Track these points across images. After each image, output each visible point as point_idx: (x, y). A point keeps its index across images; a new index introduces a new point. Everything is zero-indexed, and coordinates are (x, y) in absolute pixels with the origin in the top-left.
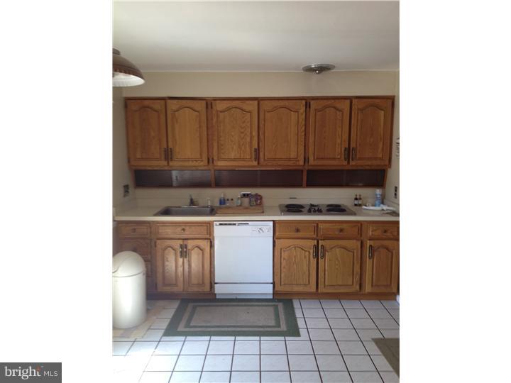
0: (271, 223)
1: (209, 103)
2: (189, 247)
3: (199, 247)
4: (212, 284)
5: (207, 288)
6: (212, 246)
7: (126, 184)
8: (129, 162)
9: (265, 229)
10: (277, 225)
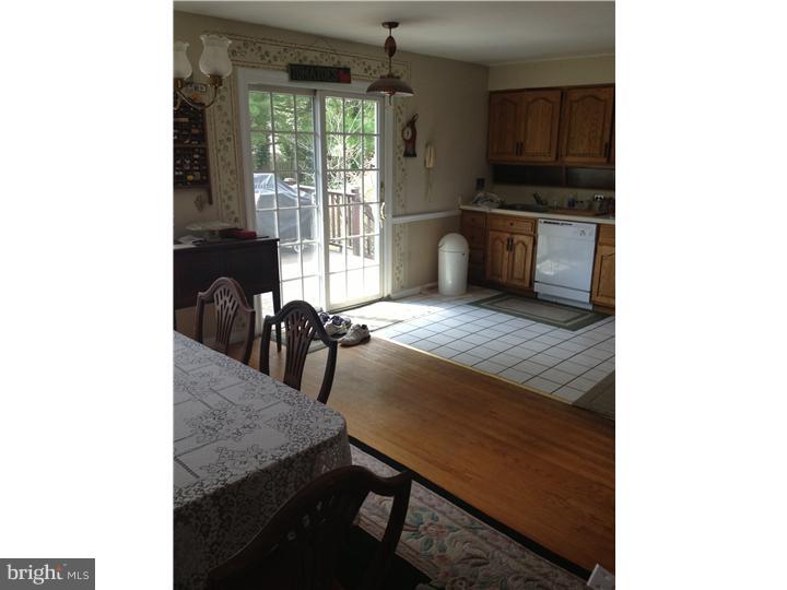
0: (594, 227)
1: (564, 92)
2: (515, 241)
3: (523, 244)
4: (532, 281)
5: (527, 285)
6: (535, 243)
7: (480, 177)
8: (487, 156)
9: (587, 232)
10: (601, 229)
